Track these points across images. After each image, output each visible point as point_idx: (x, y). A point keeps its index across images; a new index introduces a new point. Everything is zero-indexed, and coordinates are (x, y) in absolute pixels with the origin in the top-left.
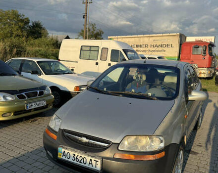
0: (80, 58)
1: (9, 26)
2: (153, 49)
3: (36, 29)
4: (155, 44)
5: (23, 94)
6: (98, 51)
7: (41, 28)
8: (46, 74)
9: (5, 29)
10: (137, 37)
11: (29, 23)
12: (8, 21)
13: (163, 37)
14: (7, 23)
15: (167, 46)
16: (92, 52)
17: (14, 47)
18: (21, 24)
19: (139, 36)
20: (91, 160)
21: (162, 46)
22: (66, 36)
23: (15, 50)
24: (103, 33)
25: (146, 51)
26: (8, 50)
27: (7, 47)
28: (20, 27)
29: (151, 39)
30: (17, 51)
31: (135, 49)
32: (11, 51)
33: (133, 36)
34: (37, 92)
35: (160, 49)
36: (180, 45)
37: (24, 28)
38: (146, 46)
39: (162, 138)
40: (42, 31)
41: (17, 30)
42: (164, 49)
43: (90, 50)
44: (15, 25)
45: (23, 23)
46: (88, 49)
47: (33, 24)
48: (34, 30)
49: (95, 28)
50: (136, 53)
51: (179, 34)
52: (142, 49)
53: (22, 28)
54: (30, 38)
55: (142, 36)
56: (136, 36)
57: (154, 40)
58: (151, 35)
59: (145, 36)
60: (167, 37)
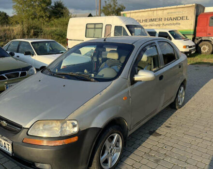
0: (86, 36)
1: (33, 8)
2: (167, 22)
3: (58, 8)
4: (169, 17)
5: (4, 75)
6: (102, 28)
7: (63, 8)
8: (38, 54)
9: (29, 10)
10: (150, 11)
11: (51, 3)
12: (32, 3)
13: (178, 9)
14: (31, 5)
15: (182, 18)
16: (96, 29)
17: (32, 28)
18: (44, 5)
19: (152, 9)
20: (5, 143)
21: (176, 19)
22: (89, 14)
23: (32, 31)
24: (125, 8)
25: (159, 25)
26: (26, 31)
27: (25, 29)
28: (43, 8)
29: (165, 12)
30: (34, 32)
31: (142, 24)
32: (28, 32)
33: (146, 10)
34: (19, 73)
35: (175, 22)
36: (197, 16)
37: (47, 9)
38: (160, 20)
39: (76, 123)
40: (64, 11)
41: (41, 11)
42: (179, 22)
43: (95, 28)
44: (38, 6)
45: (46, 4)
46: (93, 26)
47: (55, 4)
48: (56, 11)
49: (117, 3)
50: (143, 28)
51: (194, 4)
52: (155, 23)
53: (45, 9)
54: (53, 18)
55: (155, 9)
56: (149, 9)
57: (168, 13)
58: (165, 8)
59: (158, 8)
60: (182, 9)
